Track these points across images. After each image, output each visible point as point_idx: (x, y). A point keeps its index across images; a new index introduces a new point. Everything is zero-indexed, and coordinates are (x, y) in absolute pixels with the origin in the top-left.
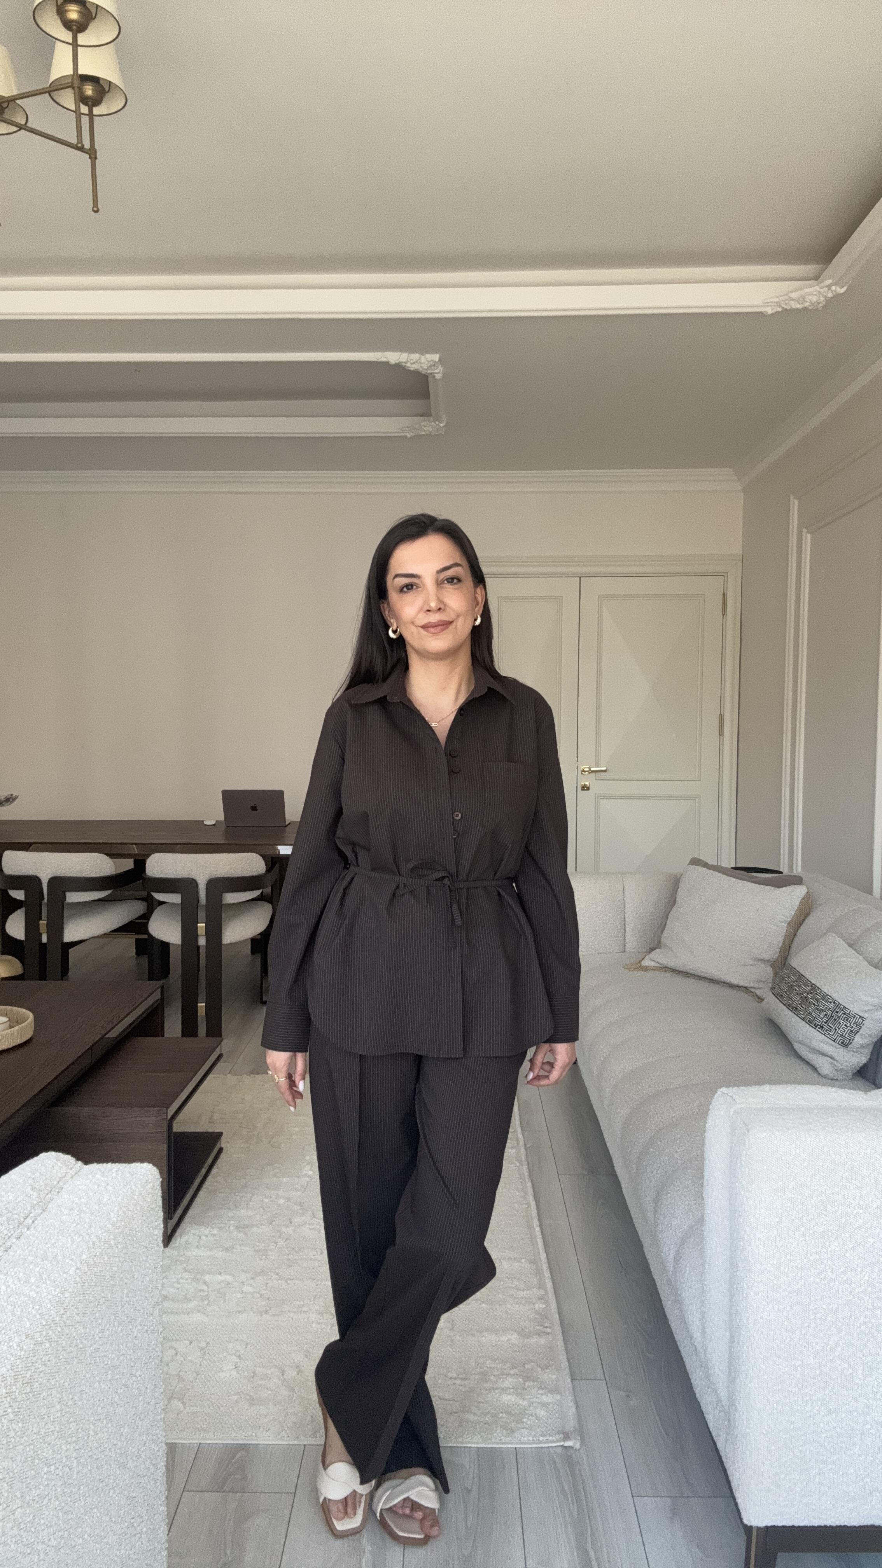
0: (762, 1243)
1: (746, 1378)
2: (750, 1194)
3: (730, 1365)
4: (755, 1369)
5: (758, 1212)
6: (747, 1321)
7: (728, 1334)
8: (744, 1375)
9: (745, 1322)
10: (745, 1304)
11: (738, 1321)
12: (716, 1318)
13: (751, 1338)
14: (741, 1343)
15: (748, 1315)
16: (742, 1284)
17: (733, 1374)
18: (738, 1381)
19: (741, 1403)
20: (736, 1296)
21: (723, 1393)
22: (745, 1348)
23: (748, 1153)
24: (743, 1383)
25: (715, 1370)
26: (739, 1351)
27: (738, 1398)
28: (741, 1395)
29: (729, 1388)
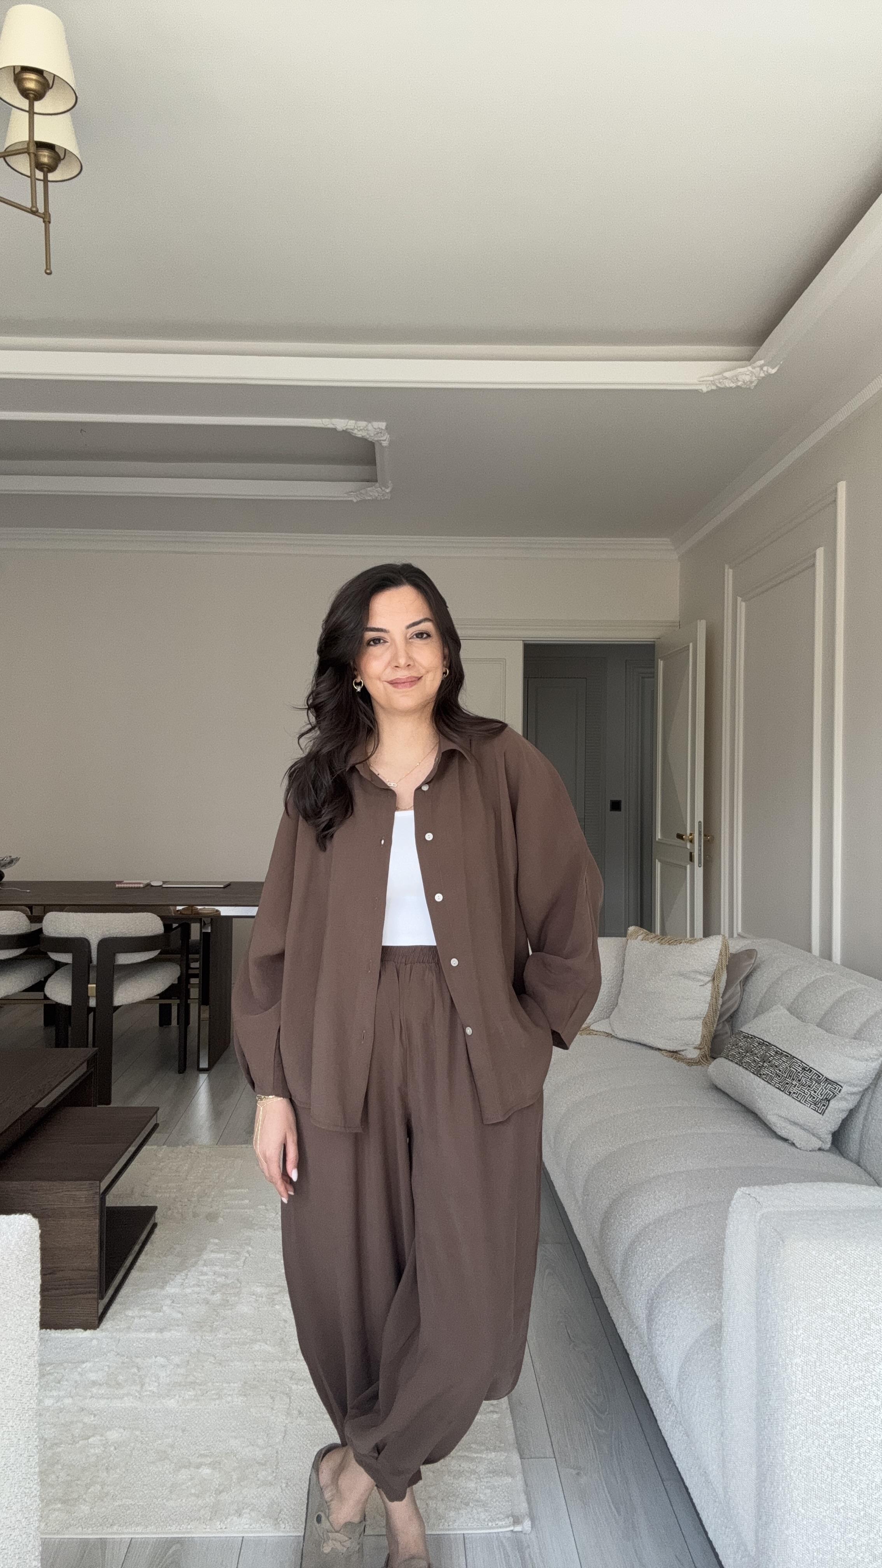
1: (781, 1524)
3: (759, 1506)
5: (795, 1333)
7: (754, 1469)
8: (779, 1520)
9: (781, 1459)
10: (780, 1440)
11: (771, 1457)
12: (739, 1452)
13: (788, 1478)
14: (775, 1484)
15: (784, 1452)
16: (776, 1415)
17: (764, 1518)
18: (772, 1526)
19: (776, 1552)
20: (769, 1428)
21: (748, 1537)
23: (783, 1266)
26: (773, 1492)
27: (772, 1546)
28: (776, 1543)
29: (757, 1532)
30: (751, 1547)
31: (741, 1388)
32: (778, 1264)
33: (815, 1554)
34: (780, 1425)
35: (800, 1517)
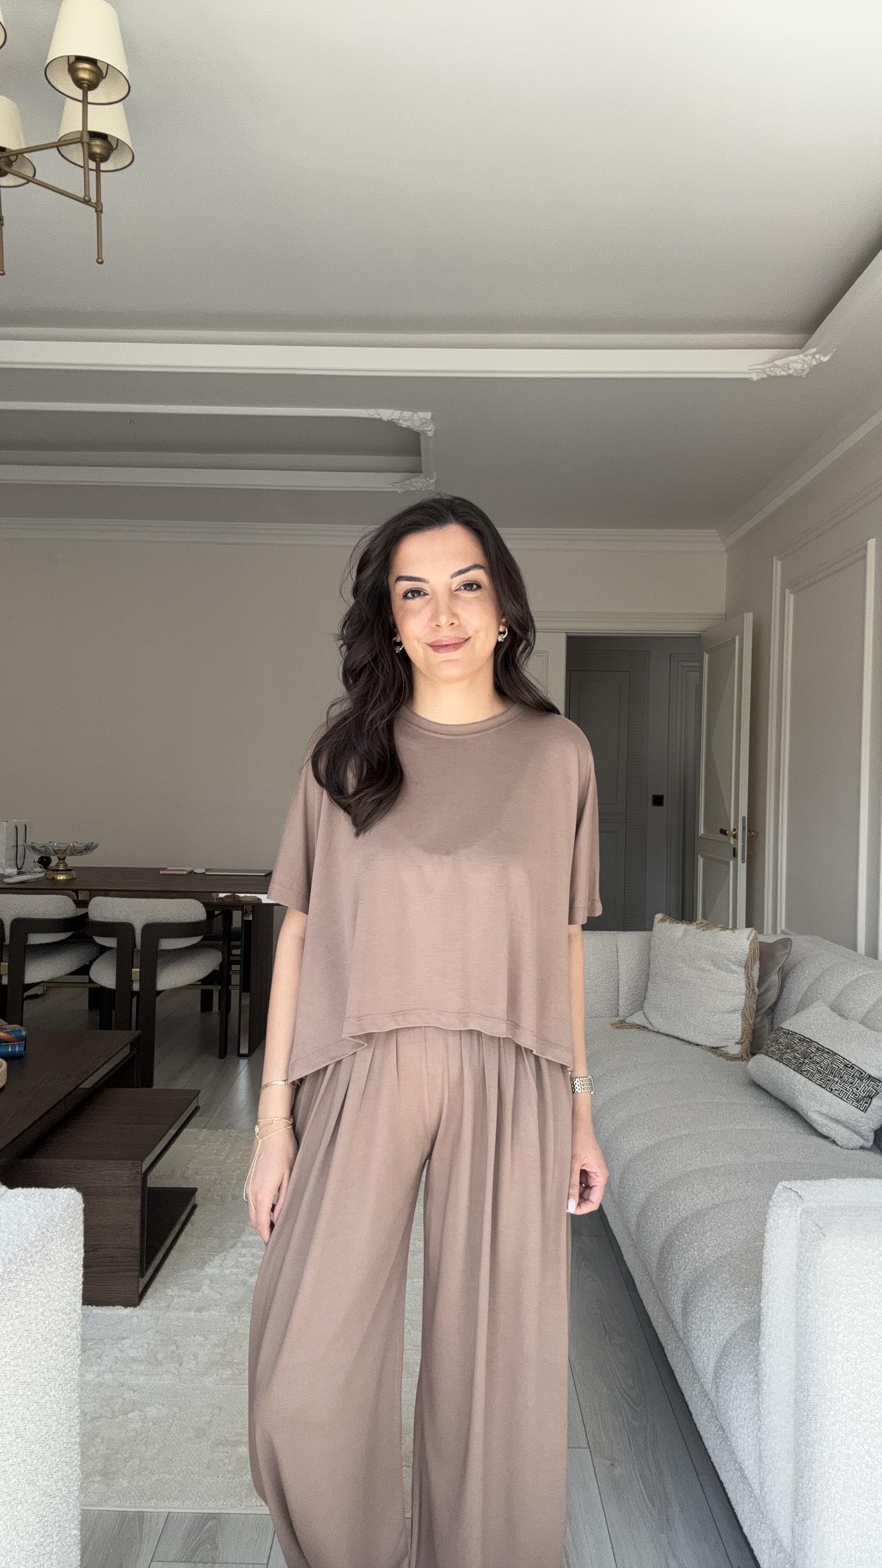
0: (840, 1365)
1: (818, 1521)
2: (827, 1309)
3: (796, 1502)
4: (830, 1510)
5: (836, 1330)
6: (821, 1455)
7: (791, 1465)
8: (817, 1517)
9: (819, 1455)
10: (819, 1436)
11: (809, 1453)
12: (776, 1447)
13: (826, 1474)
14: (813, 1480)
15: (823, 1448)
16: (814, 1411)
17: (801, 1514)
18: (808, 1522)
19: (813, 1548)
20: (808, 1424)
21: (784, 1533)
22: (818, 1485)
23: (824, 1261)
24: (815, 1526)
25: (775, 1506)
26: (811, 1488)
27: (809, 1543)
28: (813, 1540)
29: (793, 1527)
30: (787, 1543)
31: (779, 1383)
32: (819, 1260)
33: (853, 1552)
34: (819, 1421)
35: (838, 1515)
